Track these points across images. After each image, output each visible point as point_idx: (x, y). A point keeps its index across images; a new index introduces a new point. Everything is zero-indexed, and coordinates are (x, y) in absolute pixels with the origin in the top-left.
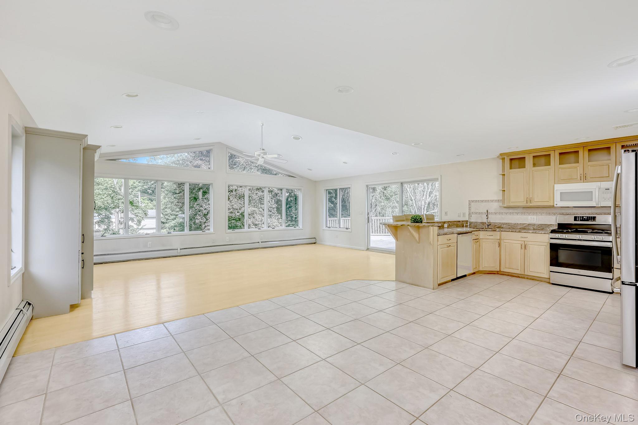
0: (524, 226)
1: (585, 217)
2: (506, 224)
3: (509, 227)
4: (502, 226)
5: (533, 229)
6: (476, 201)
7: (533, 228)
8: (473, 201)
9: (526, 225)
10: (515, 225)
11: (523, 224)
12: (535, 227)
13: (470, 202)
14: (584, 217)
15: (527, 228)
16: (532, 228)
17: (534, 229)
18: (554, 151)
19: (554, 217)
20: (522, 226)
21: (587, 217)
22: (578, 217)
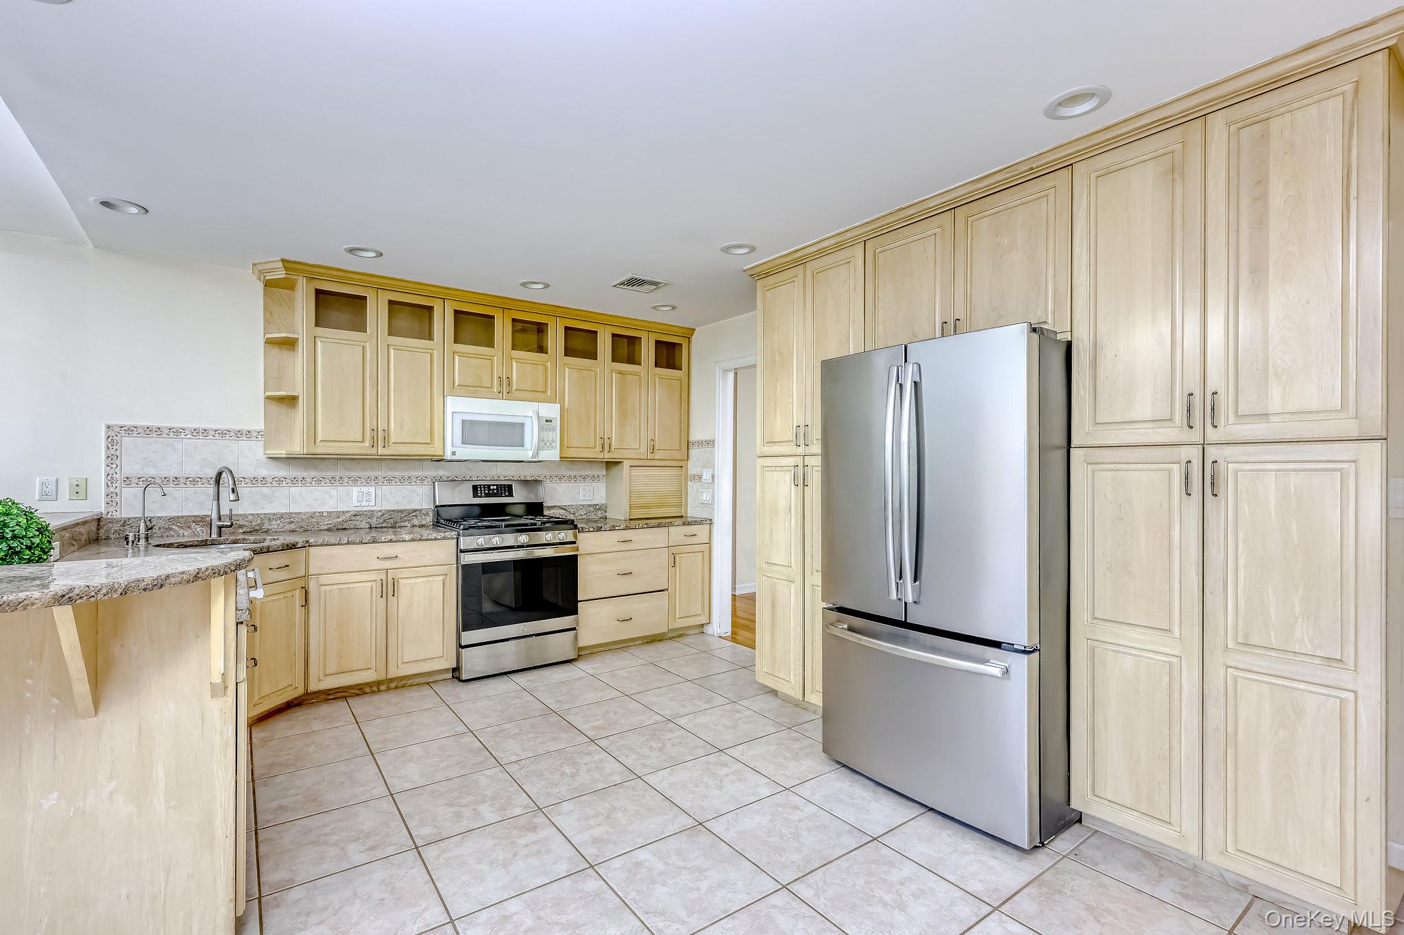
0: (341, 519)
1: (494, 485)
2: (282, 516)
3: (293, 526)
4: (266, 526)
5: (367, 526)
6: (148, 431)
7: (369, 523)
8: (130, 430)
9: (348, 515)
10: (311, 520)
11: (338, 514)
12: (374, 522)
13: (114, 435)
14: (492, 487)
15: (351, 524)
16: (364, 525)
17: (371, 528)
18: (442, 301)
19: (424, 490)
20: (335, 521)
21: (497, 485)
22: (480, 485)
